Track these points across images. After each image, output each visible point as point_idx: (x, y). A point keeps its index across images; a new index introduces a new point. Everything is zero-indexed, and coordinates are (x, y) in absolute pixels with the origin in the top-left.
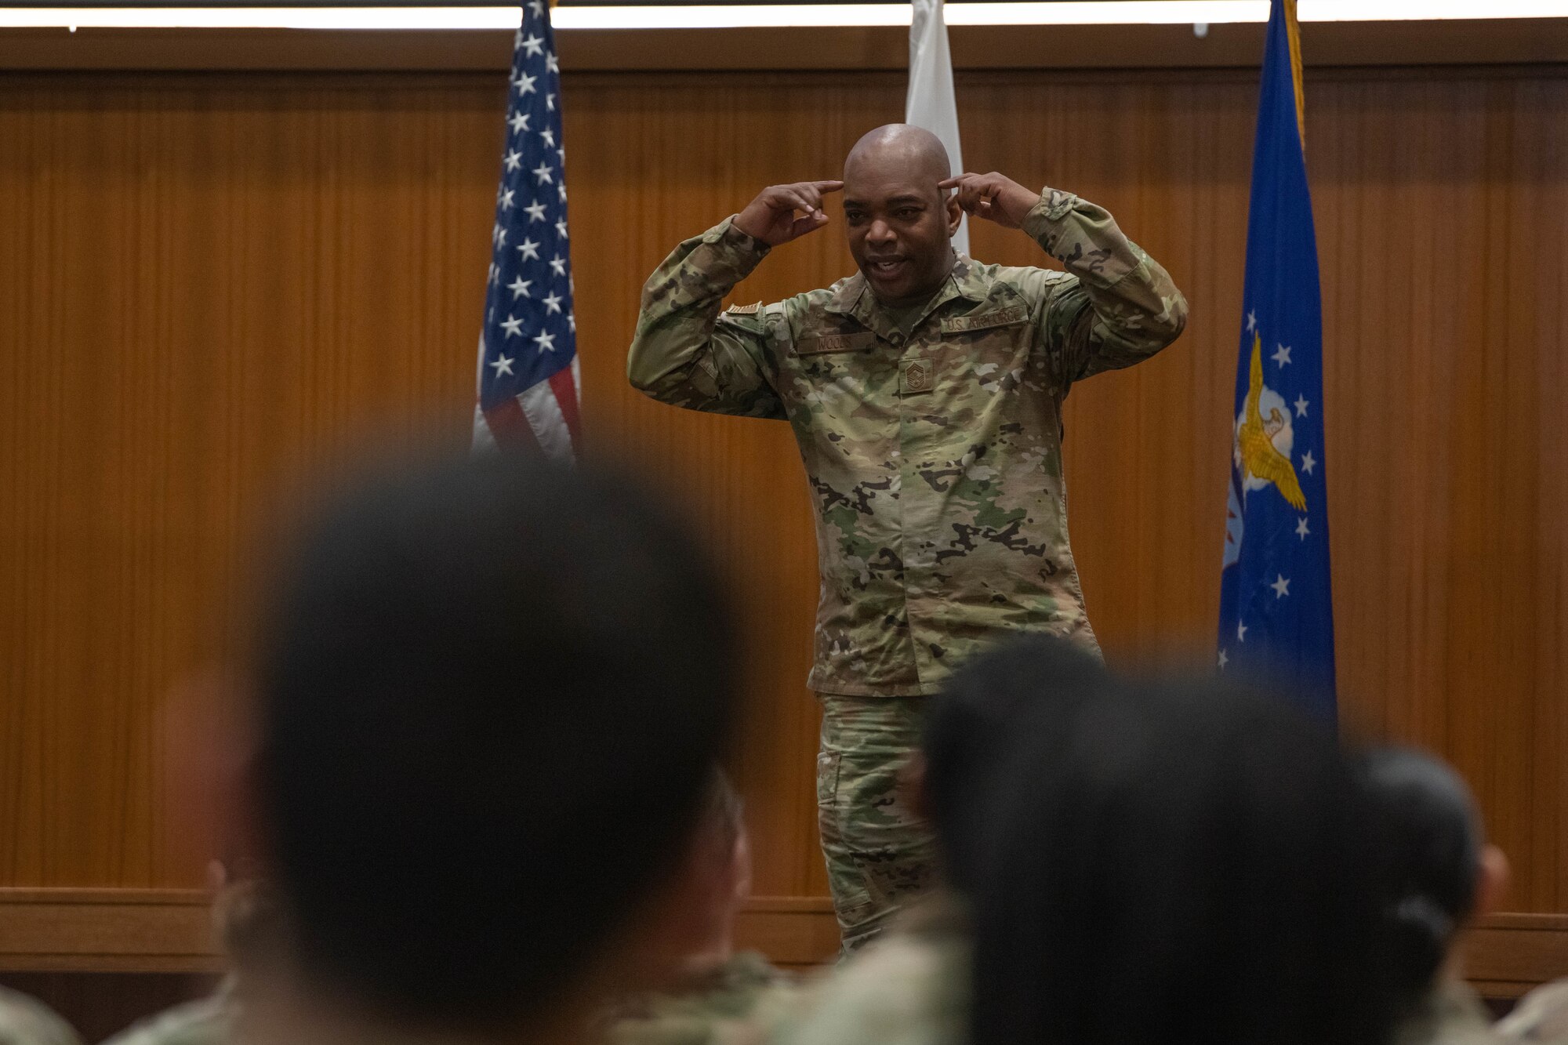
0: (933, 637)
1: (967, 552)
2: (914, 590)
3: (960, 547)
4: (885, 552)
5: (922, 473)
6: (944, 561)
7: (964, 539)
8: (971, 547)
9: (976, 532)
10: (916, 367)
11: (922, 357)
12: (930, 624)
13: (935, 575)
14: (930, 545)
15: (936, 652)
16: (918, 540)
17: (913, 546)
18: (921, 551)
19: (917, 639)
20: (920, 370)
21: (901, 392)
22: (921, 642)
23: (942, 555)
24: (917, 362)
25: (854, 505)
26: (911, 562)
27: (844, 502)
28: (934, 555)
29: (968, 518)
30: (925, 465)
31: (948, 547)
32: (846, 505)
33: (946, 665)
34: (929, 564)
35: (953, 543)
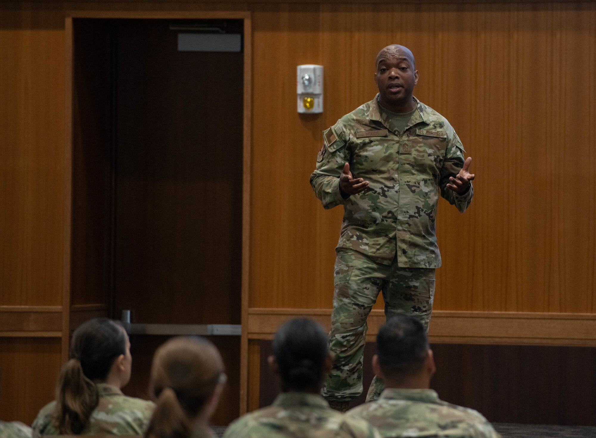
0: (404, 246)
1: (419, 217)
2: (400, 228)
3: (417, 215)
4: (390, 212)
5: (407, 185)
6: (411, 219)
7: (418, 213)
8: (420, 216)
9: (422, 210)
10: (406, 144)
11: (408, 141)
12: (403, 241)
13: (407, 223)
14: (407, 212)
15: (404, 252)
16: (404, 210)
17: (402, 211)
18: (404, 214)
19: (399, 246)
20: (407, 145)
21: (400, 152)
22: (400, 248)
23: (411, 216)
24: (406, 142)
25: (379, 194)
26: (400, 217)
27: (374, 192)
28: (408, 216)
29: (421, 205)
30: (408, 182)
31: (413, 214)
32: (375, 193)
33: (406, 257)
34: (406, 219)
35: (415, 213)
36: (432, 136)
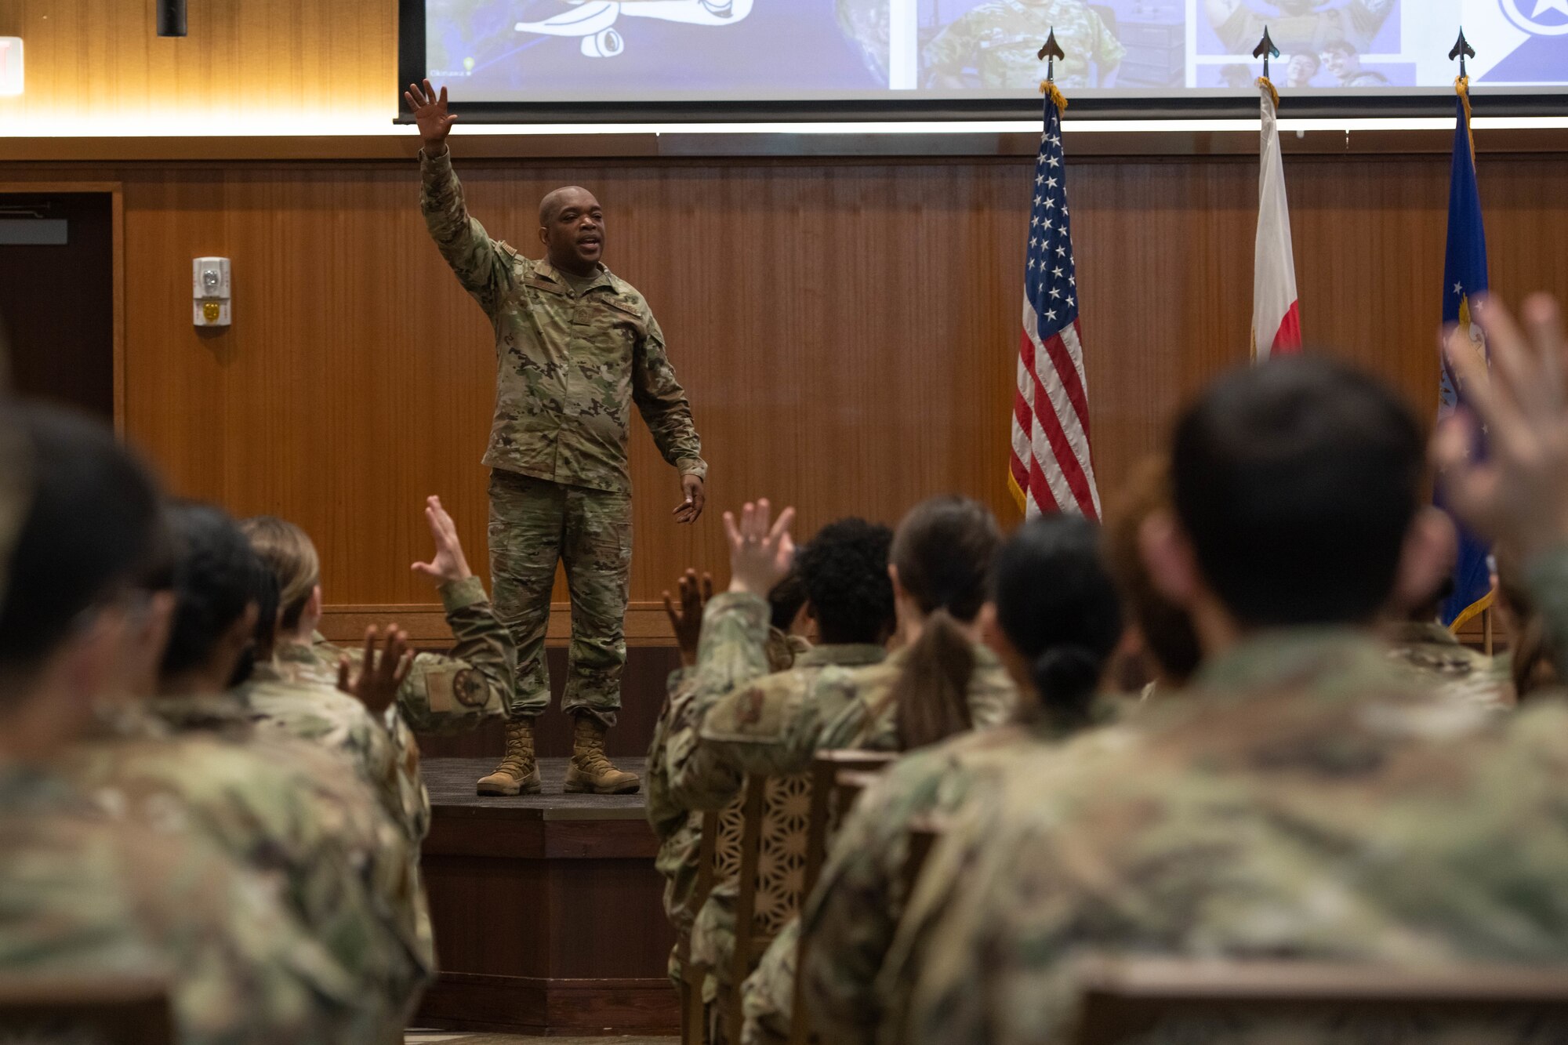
0: (567, 453)
1: (595, 415)
2: (564, 426)
3: (592, 411)
4: (553, 401)
5: (580, 366)
6: (583, 415)
7: (595, 408)
8: (597, 413)
9: (601, 406)
10: (583, 311)
11: (588, 307)
12: (568, 446)
13: (576, 421)
14: (579, 405)
15: (567, 462)
16: (574, 401)
17: (571, 403)
18: (574, 407)
19: (560, 452)
20: (586, 313)
21: (574, 321)
22: (561, 454)
23: (583, 412)
24: (585, 308)
25: (542, 371)
26: (567, 411)
27: (535, 367)
28: (579, 411)
29: (599, 398)
30: (582, 363)
31: (587, 409)
32: (536, 369)
33: (570, 469)
34: (576, 415)
35: (590, 408)
36: (621, 308)
